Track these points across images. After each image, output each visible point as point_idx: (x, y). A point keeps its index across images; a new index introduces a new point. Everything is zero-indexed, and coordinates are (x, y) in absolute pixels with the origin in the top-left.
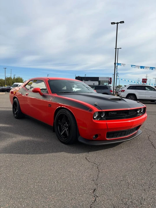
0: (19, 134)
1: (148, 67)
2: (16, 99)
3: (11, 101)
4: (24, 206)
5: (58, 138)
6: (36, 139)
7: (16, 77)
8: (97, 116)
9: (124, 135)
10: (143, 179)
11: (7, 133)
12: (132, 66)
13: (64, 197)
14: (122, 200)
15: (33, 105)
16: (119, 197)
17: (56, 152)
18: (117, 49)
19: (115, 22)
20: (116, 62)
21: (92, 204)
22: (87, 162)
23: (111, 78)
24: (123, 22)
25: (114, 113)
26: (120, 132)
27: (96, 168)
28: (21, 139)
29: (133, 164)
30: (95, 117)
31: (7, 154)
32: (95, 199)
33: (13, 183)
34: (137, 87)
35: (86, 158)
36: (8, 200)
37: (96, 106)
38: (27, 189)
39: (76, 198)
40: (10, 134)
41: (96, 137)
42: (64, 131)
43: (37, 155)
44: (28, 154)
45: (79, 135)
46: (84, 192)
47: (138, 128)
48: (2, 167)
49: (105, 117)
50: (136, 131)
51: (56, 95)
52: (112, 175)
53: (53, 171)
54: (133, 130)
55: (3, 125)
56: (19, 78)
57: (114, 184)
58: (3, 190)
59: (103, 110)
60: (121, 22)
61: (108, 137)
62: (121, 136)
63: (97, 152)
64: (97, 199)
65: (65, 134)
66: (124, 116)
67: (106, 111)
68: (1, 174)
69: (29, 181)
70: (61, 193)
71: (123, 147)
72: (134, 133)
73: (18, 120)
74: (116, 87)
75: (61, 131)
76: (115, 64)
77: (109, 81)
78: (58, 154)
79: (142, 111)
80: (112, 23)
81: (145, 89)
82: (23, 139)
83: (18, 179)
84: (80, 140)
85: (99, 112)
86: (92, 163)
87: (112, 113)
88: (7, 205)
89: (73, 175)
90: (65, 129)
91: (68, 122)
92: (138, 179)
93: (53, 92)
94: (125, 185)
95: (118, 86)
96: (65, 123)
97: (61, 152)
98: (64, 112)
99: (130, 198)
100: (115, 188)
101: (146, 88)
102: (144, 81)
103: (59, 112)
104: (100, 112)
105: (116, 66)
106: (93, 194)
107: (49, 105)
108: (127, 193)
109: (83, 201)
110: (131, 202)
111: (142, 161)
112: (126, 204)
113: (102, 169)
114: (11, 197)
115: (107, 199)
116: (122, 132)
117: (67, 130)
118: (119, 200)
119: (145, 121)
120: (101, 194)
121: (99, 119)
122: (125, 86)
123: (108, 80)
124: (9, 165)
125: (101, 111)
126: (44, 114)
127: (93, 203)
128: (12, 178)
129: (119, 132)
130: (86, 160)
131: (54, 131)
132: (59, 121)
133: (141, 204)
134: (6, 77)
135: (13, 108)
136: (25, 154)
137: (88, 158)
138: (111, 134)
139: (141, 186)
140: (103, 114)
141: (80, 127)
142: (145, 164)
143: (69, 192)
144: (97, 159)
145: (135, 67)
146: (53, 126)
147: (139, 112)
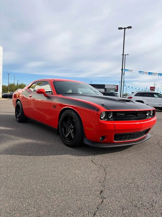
0: (21, 137)
1: (157, 74)
2: (19, 102)
3: (13, 104)
4: (25, 205)
5: (63, 141)
6: (39, 142)
7: (20, 83)
8: (104, 116)
9: (133, 138)
10: (154, 182)
11: (9, 136)
12: (140, 72)
13: (69, 197)
14: (131, 202)
15: (36, 108)
16: (128, 199)
17: (60, 155)
18: (124, 56)
19: (122, 28)
20: (123, 68)
21: (99, 206)
22: (94, 165)
23: (117, 86)
24: (131, 27)
25: (122, 114)
26: (129, 135)
27: (103, 170)
28: (23, 141)
29: (143, 167)
30: (102, 118)
31: (8, 155)
32: (102, 201)
33: (14, 183)
34: (145, 94)
35: (92, 160)
36: (8, 199)
37: (104, 106)
38: (29, 189)
39: (82, 199)
40: (12, 137)
41: (103, 139)
42: (69, 133)
43: (40, 157)
44: (30, 155)
45: (85, 137)
46: (91, 193)
47: (147, 131)
48: (2, 167)
49: (113, 118)
50: (145, 135)
51: (62, 96)
52: (120, 178)
53: (57, 172)
54: (142, 133)
55: (5, 128)
56: (23, 84)
57: (122, 186)
58: (3, 190)
59: (111, 110)
60: (128, 28)
61: (115, 140)
62: (129, 138)
63: (104, 155)
64: (104, 200)
65: (69, 136)
66: (132, 118)
67: (113, 112)
68: (1, 174)
69: (31, 181)
70: (66, 193)
71: (131, 151)
72: (143, 137)
73: (20, 124)
74: (123, 95)
75: (66, 133)
76: (122, 69)
77: (116, 89)
78: (62, 156)
79: (151, 114)
80: (119, 28)
81: (153, 97)
82: (26, 141)
83: (19, 179)
84: (86, 142)
85: (106, 112)
86: (98, 165)
87: (120, 114)
88: (7, 204)
89: (78, 177)
90: (70, 131)
91: (74, 123)
92: (148, 182)
93: (58, 93)
94: (134, 187)
95: (124, 95)
96: (70, 125)
97: (65, 154)
98: (70, 112)
99: (140, 200)
100: (124, 190)
101: (155, 95)
102: (152, 88)
103: (64, 113)
104: (108, 112)
105: (123, 72)
106: (100, 196)
107: (54, 106)
108: (137, 195)
109: (89, 202)
110: (141, 204)
111: (152, 165)
112: (135, 206)
113: (110, 172)
114: (11, 197)
115: (115, 201)
116: (131, 134)
117: (72, 132)
118: (128, 202)
119: (155, 125)
120: (108, 196)
121: (106, 120)
122: (133, 93)
123: (114, 87)
124: (10, 165)
125: (108, 110)
126: (48, 117)
127: (100, 204)
128: (13, 178)
129: (126, 135)
130: (92, 162)
131: (58, 134)
132: (64, 122)
133: (152, 207)
134: (9, 83)
135: (16, 111)
136: (27, 155)
137: (94, 161)
138: (118, 137)
139: (151, 189)
140: (110, 115)
141: (86, 128)
142: (155, 168)
143: (74, 193)
144: (103, 162)
145: (143, 73)
146: (57, 129)
147: (149, 115)
